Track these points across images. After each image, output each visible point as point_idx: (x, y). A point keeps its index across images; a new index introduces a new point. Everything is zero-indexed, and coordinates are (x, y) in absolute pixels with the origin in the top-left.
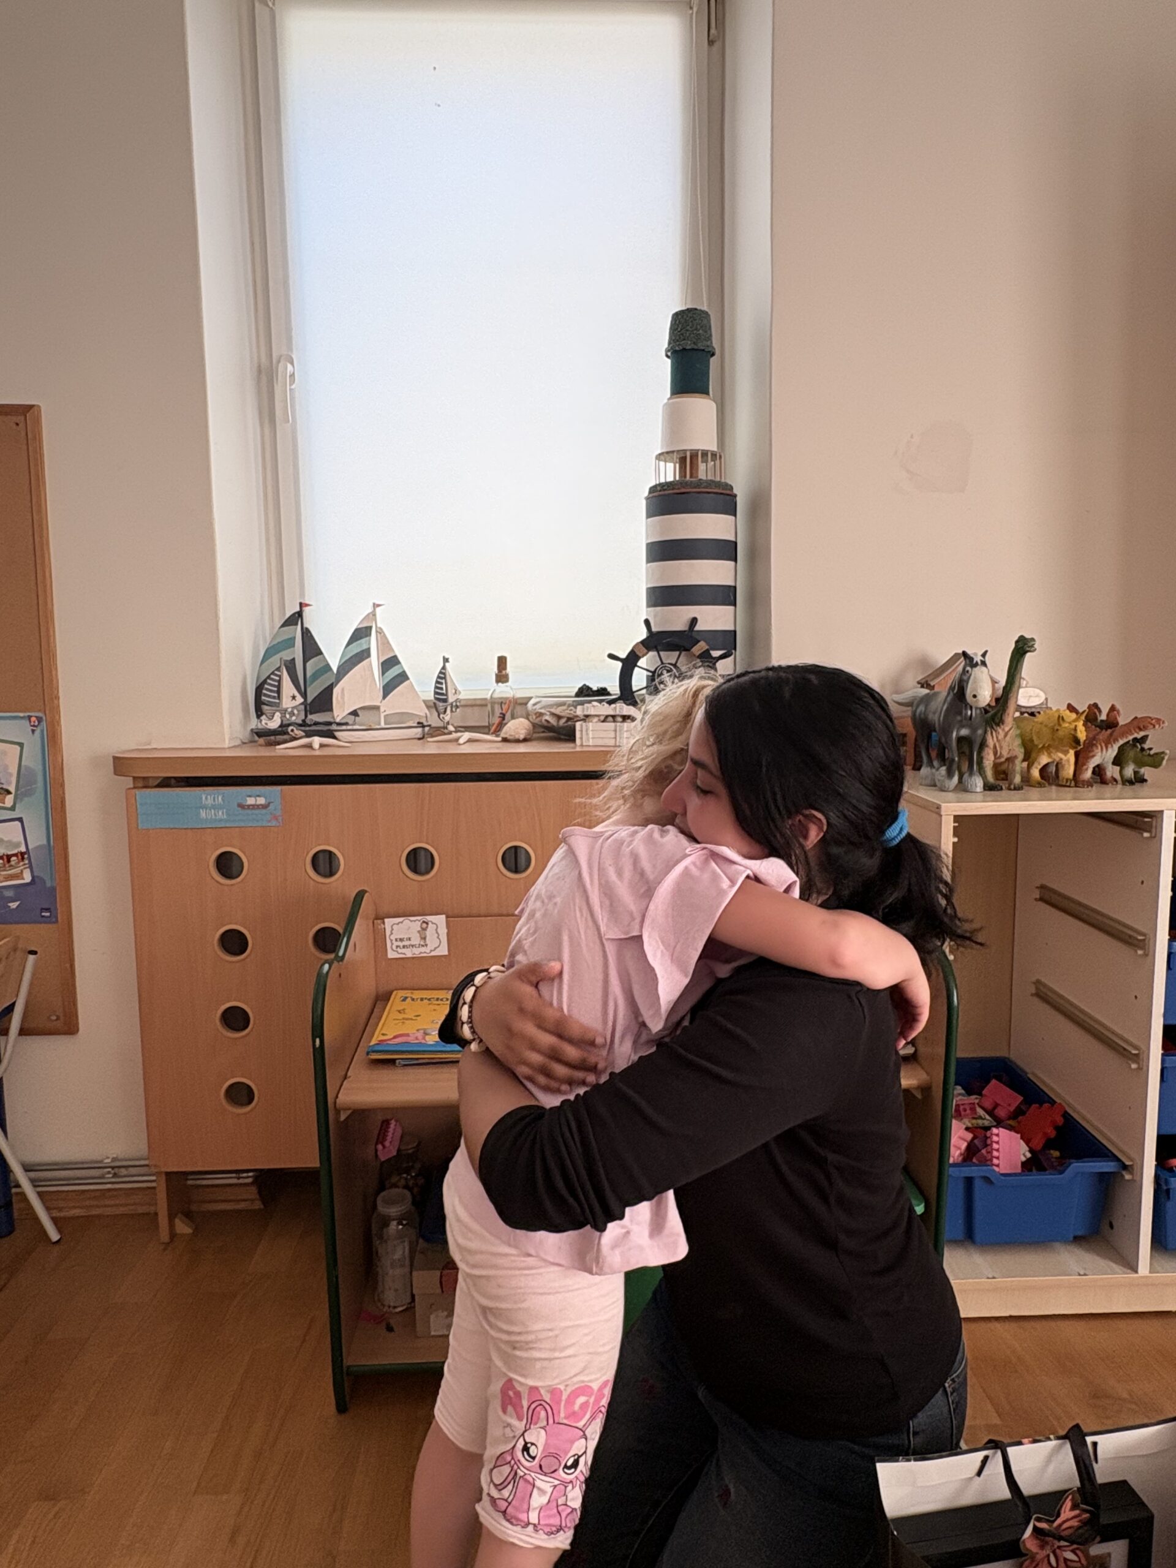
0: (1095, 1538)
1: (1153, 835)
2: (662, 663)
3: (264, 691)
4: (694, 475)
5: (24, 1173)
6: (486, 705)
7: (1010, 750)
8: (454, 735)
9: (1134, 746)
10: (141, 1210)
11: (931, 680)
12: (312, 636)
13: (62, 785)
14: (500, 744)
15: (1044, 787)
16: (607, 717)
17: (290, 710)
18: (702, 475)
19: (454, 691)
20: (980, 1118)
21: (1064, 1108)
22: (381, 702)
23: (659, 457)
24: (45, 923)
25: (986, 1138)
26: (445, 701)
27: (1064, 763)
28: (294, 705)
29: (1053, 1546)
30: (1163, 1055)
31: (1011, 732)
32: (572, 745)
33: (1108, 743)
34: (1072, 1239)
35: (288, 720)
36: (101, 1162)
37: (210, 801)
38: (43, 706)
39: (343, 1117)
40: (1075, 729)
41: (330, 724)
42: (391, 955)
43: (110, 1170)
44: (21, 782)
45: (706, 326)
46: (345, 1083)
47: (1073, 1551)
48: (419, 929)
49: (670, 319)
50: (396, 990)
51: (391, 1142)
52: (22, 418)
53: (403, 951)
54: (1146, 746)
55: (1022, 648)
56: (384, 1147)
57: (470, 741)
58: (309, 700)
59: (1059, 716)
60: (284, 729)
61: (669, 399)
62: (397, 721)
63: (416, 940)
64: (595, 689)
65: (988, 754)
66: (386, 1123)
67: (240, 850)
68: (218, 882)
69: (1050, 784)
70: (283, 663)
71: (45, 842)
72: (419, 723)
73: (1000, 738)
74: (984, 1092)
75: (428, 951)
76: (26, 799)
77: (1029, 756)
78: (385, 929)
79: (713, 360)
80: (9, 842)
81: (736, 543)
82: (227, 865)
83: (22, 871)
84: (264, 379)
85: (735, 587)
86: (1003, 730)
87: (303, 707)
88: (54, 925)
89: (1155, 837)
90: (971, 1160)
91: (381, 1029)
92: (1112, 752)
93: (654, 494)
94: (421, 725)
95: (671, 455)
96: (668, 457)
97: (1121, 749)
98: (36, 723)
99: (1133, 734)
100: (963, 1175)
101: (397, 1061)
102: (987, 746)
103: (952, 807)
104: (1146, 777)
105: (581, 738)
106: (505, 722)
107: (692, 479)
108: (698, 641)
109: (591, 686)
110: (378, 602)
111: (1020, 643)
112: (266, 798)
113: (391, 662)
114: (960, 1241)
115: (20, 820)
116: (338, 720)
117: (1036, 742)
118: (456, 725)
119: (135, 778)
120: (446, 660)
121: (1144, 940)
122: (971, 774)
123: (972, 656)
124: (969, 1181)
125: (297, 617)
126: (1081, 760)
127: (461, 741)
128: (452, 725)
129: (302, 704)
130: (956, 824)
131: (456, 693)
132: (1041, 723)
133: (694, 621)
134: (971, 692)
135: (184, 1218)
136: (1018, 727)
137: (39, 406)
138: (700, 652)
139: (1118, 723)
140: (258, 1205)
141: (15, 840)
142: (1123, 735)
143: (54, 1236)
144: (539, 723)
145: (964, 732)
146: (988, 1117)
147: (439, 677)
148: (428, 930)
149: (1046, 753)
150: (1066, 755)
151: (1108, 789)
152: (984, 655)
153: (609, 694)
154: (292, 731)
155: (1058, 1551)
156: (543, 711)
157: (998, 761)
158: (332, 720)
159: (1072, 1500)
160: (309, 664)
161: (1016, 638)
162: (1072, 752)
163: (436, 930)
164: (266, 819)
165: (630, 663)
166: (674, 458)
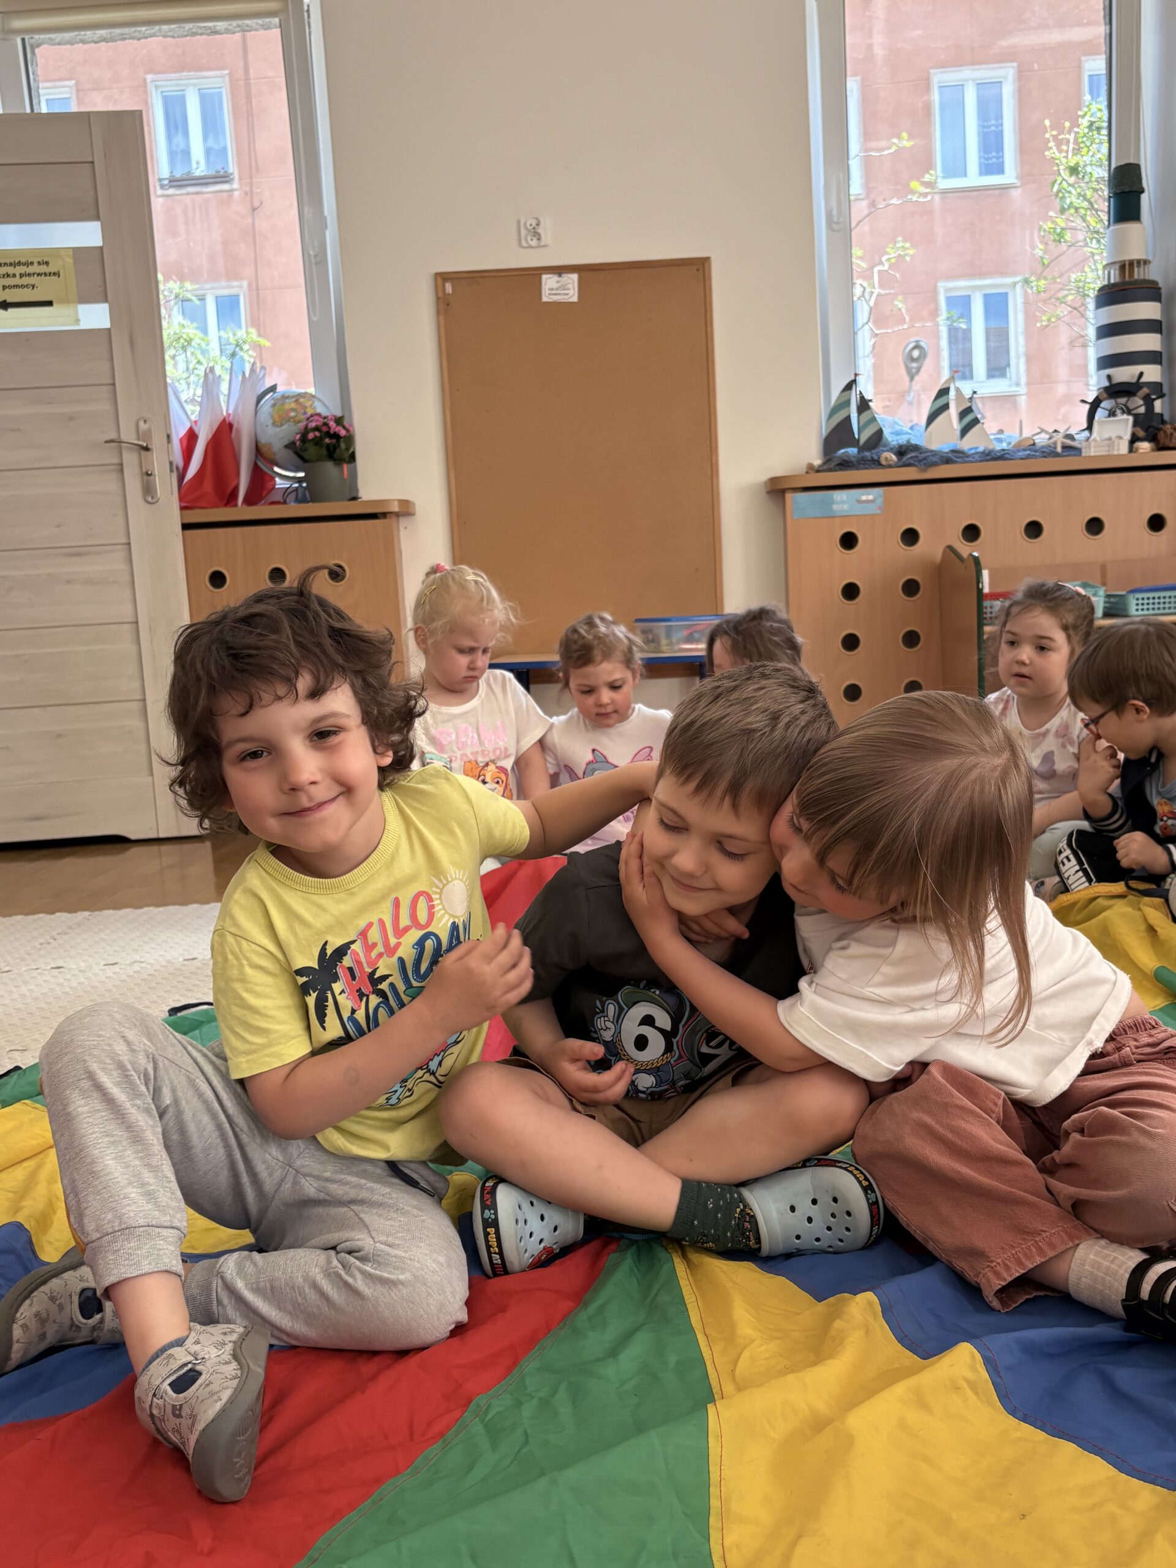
2: (1116, 404)
4: (1131, 277)
18: (1136, 277)
23: (1104, 267)
37: (839, 498)
49: (1108, 172)
52: (701, 268)
58: (862, 442)
67: (856, 531)
68: (841, 552)
81: (1161, 321)
82: (848, 540)
85: (1161, 350)
93: (1104, 292)
95: (1114, 265)
107: (1129, 280)
108: (1142, 389)
112: (874, 496)
125: (852, 384)
133: (1140, 376)
138: (1144, 395)
164: (873, 509)
165: (1095, 405)
166: (1117, 266)
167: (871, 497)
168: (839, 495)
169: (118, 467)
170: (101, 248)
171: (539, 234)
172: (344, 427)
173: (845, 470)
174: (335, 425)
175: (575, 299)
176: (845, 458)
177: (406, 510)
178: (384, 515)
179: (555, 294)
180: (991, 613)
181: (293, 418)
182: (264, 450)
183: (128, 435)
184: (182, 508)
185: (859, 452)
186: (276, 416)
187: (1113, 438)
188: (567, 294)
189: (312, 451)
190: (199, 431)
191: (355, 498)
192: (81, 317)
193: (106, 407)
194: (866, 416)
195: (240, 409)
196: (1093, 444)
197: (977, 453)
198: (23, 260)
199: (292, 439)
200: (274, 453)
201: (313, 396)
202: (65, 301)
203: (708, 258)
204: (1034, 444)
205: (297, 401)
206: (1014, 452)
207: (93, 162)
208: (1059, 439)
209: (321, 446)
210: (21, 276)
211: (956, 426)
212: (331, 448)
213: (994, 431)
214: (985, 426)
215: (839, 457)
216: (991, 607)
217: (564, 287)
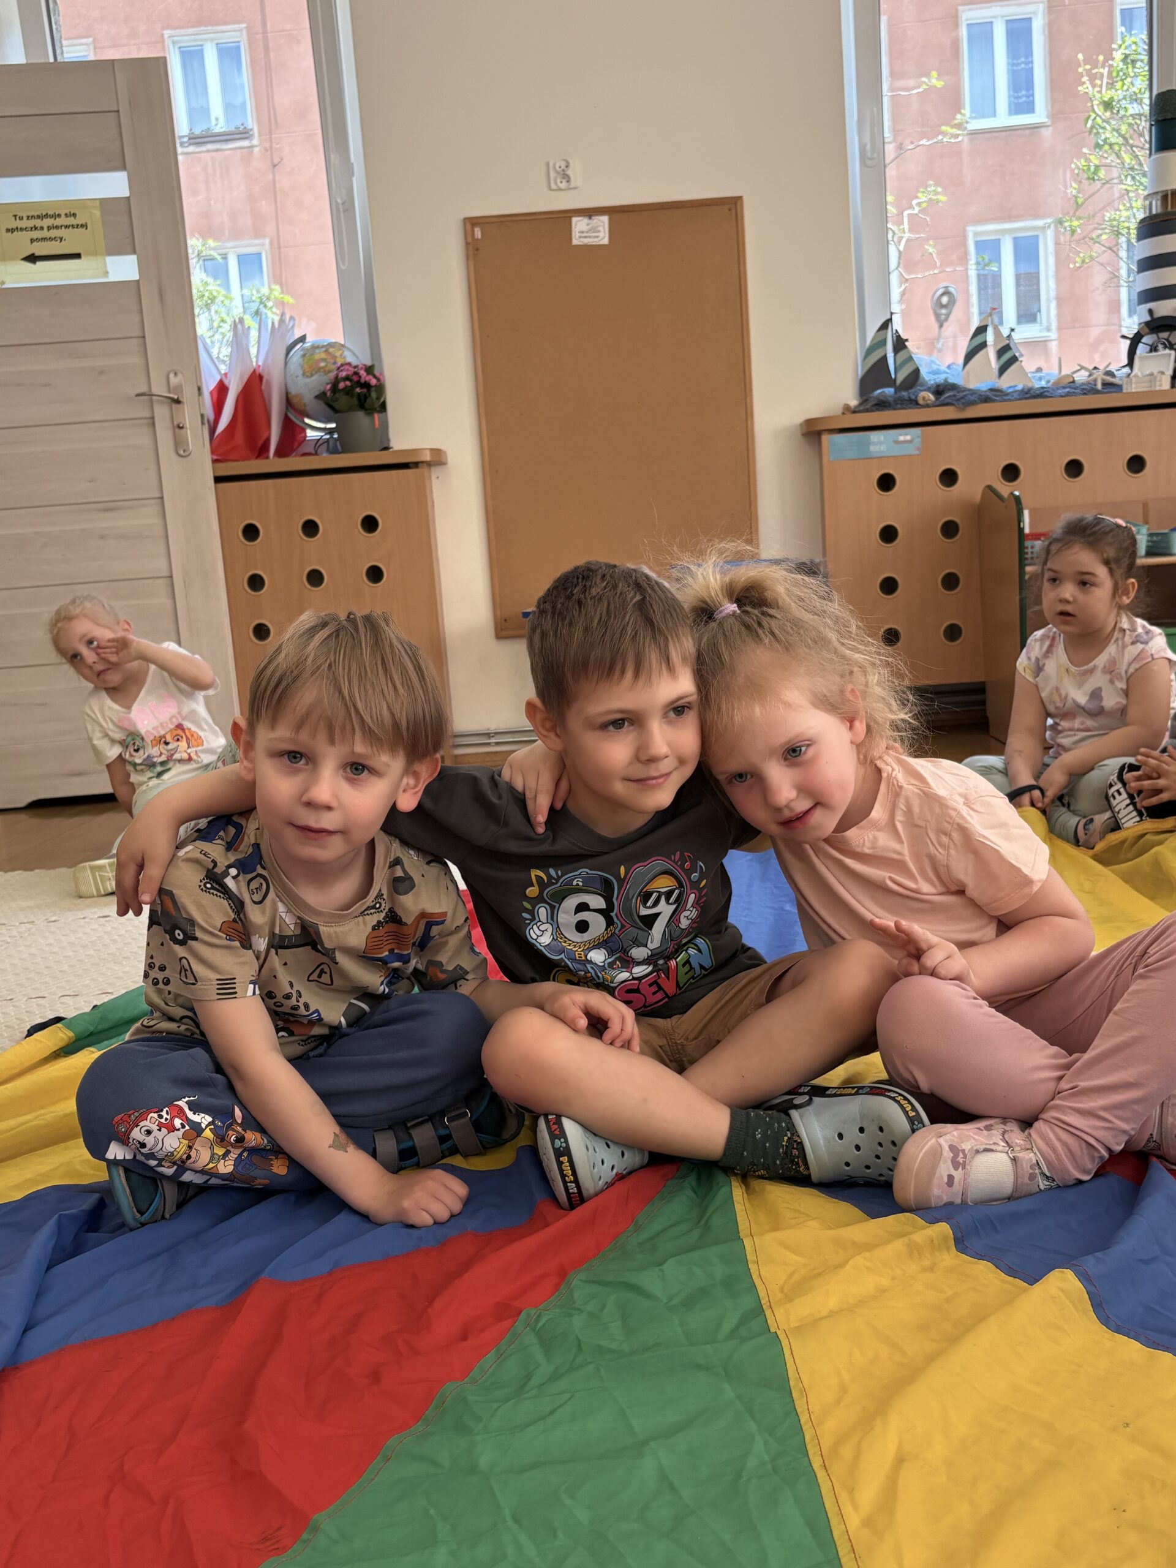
2: (1159, 340)
4: (1175, 207)
23: (1146, 198)
37: (876, 440)
49: (1150, 99)
52: (733, 207)
58: (898, 382)
67: (894, 472)
68: (879, 494)
82: (886, 482)
93: (1143, 224)
95: (1156, 194)
107: (1173, 210)
112: (912, 437)
160: (897, 356)
164: (911, 450)
165: (1136, 340)
166: (1159, 196)
167: (908, 438)
168: (875, 436)
169: (150, 421)
170: (128, 198)
171: (568, 176)
172: (375, 376)
173: (883, 410)
174: (365, 374)
175: (606, 241)
176: (882, 398)
177: (438, 459)
178: (416, 465)
179: (585, 237)
180: (1032, 553)
181: (323, 368)
182: (294, 401)
183: (159, 388)
184: (214, 461)
185: (895, 392)
186: (306, 367)
187: (1155, 373)
188: (597, 237)
189: (343, 401)
190: (229, 383)
191: (386, 448)
192: (109, 269)
193: (136, 360)
194: (902, 355)
195: (270, 360)
196: (1134, 380)
197: (1016, 391)
198: (51, 213)
199: (322, 389)
200: (305, 404)
201: (343, 346)
202: (94, 253)
203: (740, 198)
204: (1074, 382)
205: (326, 351)
206: (1053, 390)
207: (118, 111)
208: (1099, 376)
209: (352, 396)
210: (49, 228)
211: (994, 364)
212: (362, 398)
213: (1033, 370)
214: (1023, 364)
215: (877, 398)
216: (1032, 547)
217: (594, 230)
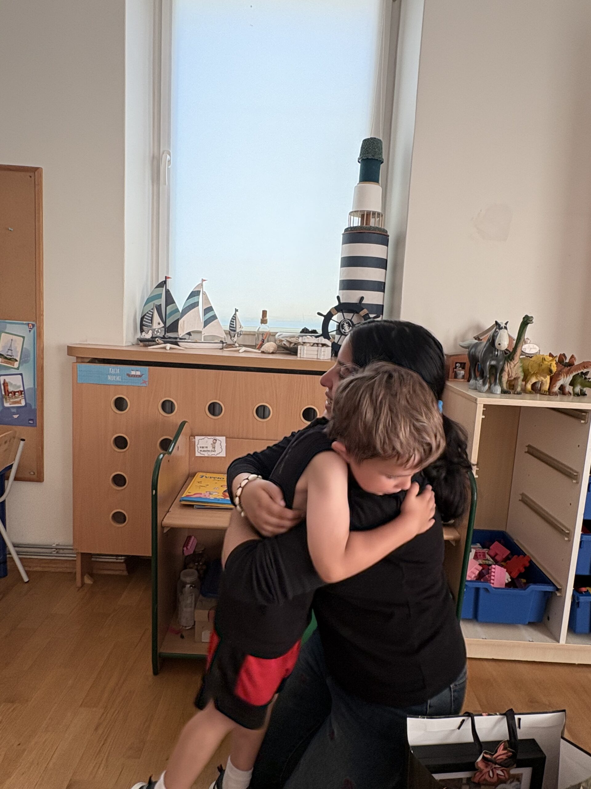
0: (513, 765)
1: (586, 422)
2: (344, 319)
3: (145, 319)
4: (368, 223)
5: (13, 548)
6: (255, 335)
7: (516, 374)
8: (238, 348)
9: (581, 376)
10: (69, 571)
11: (481, 336)
12: (170, 293)
13: (43, 359)
14: (260, 354)
15: (533, 394)
16: (314, 344)
17: (157, 330)
18: (371, 224)
19: (240, 326)
20: (488, 560)
21: (530, 558)
22: (203, 329)
23: (351, 213)
24: (31, 426)
25: (489, 569)
26: (235, 331)
27: (544, 382)
28: (159, 327)
29: (492, 766)
30: (582, 534)
31: (518, 364)
32: (295, 357)
33: (568, 373)
34: (527, 623)
35: (156, 334)
36: (51, 545)
37: (113, 372)
38: (35, 319)
39: (165, 531)
40: (551, 365)
41: (176, 338)
42: (197, 454)
43: (55, 550)
44: (22, 356)
45: (380, 148)
46: (167, 514)
47: (502, 771)
48: (212, 443)
49: (362, 143)
50: (199, 472)
51: (191, 547)
52: (33, 173)
53: (203, 453)
54: (588, 377)
55: (526, 321)
56: (187, 549)
57: (245, 351)
58: (167, 325)
59: (543, 358)
60: (153, 339)
61: (358, 184)
62: (210, 339)
63: (210, 448)
64: (310, 330)
65: (505, 375)
66: (189, 538)
67: (127, 397)
68: (114, 412)
69: (536, 393)
70: (155, 306)
71: (32, 386)
72: (221, 341)
73: (511, 367)
74: (491, 547)
75: (216, 454)
76: (24, 365)
77: (526, 379)
78: (195, 441)
79: (382, 165)
80: (15, 385)
81: (387, 260)
82: (120, 404)
83: (20, 400)
84: (155, 162)
85: (385, 283)
86: (514, 363)
87: (163, 329)
88: (35, 428)
89: (587, 423)
90: (480, 580)
91: (189, 490)
92: (570, 378)
93: (347, 232)
94: (222, 342)
95: (357, 213)
96: (355, 213)
97: (574, 377)
98: (32, 327)
99: (581, 370)
100: (474, 586)
101: (195, 506)
102: (505, 371)
103: (483, 400)
104: (586, 393)
105: (300, 354)
106: (264, 344)
107: (366, 226)
108: (363, 309)
109: (308, 328)
110: (204, 279)
111: (525, 319)
112: (141, 372)
113: (210, 309)
114: (470, 619)
115: (21, 374)
116: (180, 337)
117: (530, 371)
118: (239, 343)
119: (77, 357)
120: (236, 310)
121: (577, 475)
122: (495, 384)
123: (500, 323)
124: (477, 590)
125: (163, 284)
126: (553, 381)
127: (241, 351)
128: (238, 343)
129: (163, 327)
130: (485, 409)
131: (240, 327)
132: (534, 361)
133: (362, 298)
134: (498, 342)
135: (88, 575)
136: (521, 362)
137: (42, 168)
138: (364, 314)
139: (574, 364)
140: (125, 573)
141: (18, 384)
142: (575, 370)
143: (26, 579)
144: (281, 345)
145: (493, 363)
146: (491, 560)
147: (232, 319)
148: (217, 443)
149: (535, 377)
150: (545, 378)
151: (565, 398)
152: (506, 324)
153: (317, 333)
154: (158, 340)
155: (494, 770)
156: (283, 339)
157: (510, 379)
158: (177, 336)
159: (504, 745)
160: (168, 308)
161: (524, 316)
162: (548, 378)
163: (221, 444)
164: (140, 382)
165: (328, 317)
166: (359, 214)
167: (138, 373)
168: (113, 369)
